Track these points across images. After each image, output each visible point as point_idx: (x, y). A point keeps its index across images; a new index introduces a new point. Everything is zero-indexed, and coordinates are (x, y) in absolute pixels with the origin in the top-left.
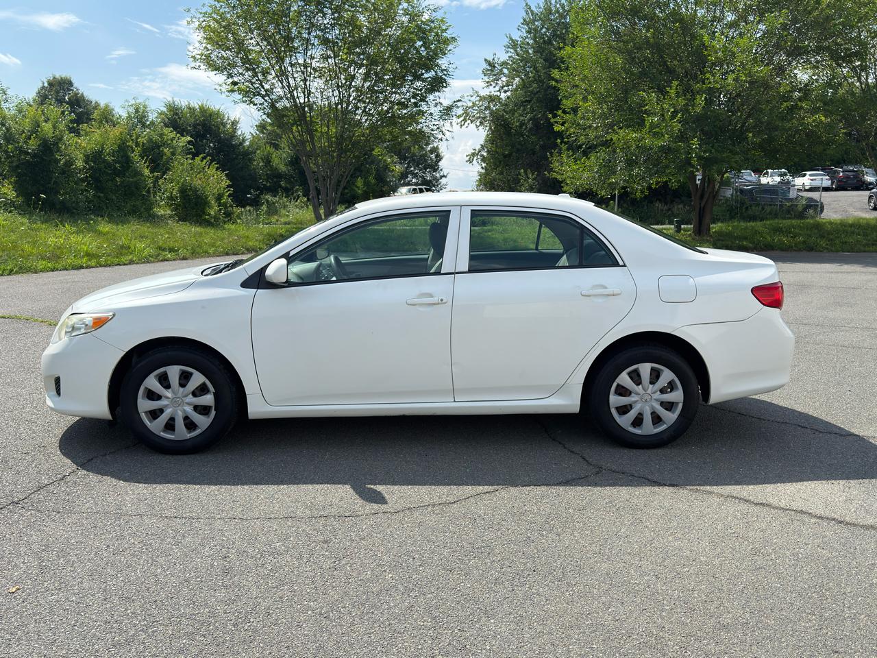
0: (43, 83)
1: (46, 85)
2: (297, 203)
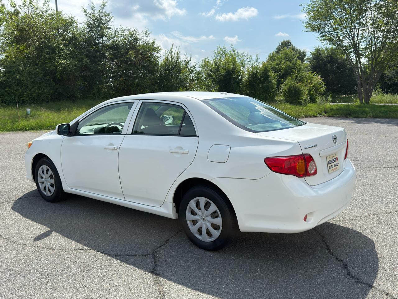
0: (279, 44)
1: (280, 45)
2: (376, 92)
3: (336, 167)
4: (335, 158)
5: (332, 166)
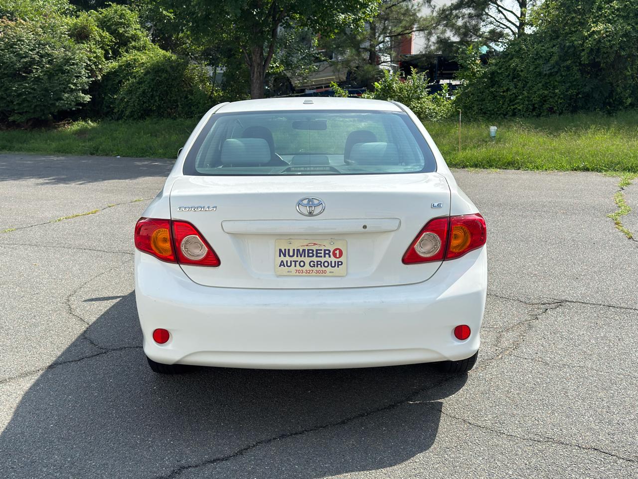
3: (323, 268)
4: (325, 250)
5: (295, 262)
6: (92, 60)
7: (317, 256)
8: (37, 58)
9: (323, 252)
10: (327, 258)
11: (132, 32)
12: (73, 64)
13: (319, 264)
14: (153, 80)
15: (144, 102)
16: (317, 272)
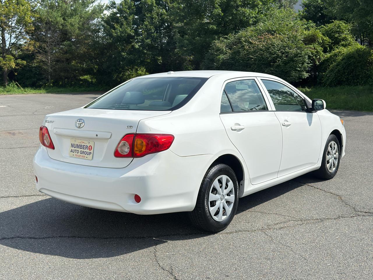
3: (84, 155)
4: (86, 146)
5: (76, 150)
6: (314, 53)
7: (83, 149)
8: (280, 54)
9: (85, 147)
10: (86, 150)
11: (343, 36)
12: (300, 56)
13: (83, 152)
14: (346, 63)
15: (338, 76)
16: (82, 156)
